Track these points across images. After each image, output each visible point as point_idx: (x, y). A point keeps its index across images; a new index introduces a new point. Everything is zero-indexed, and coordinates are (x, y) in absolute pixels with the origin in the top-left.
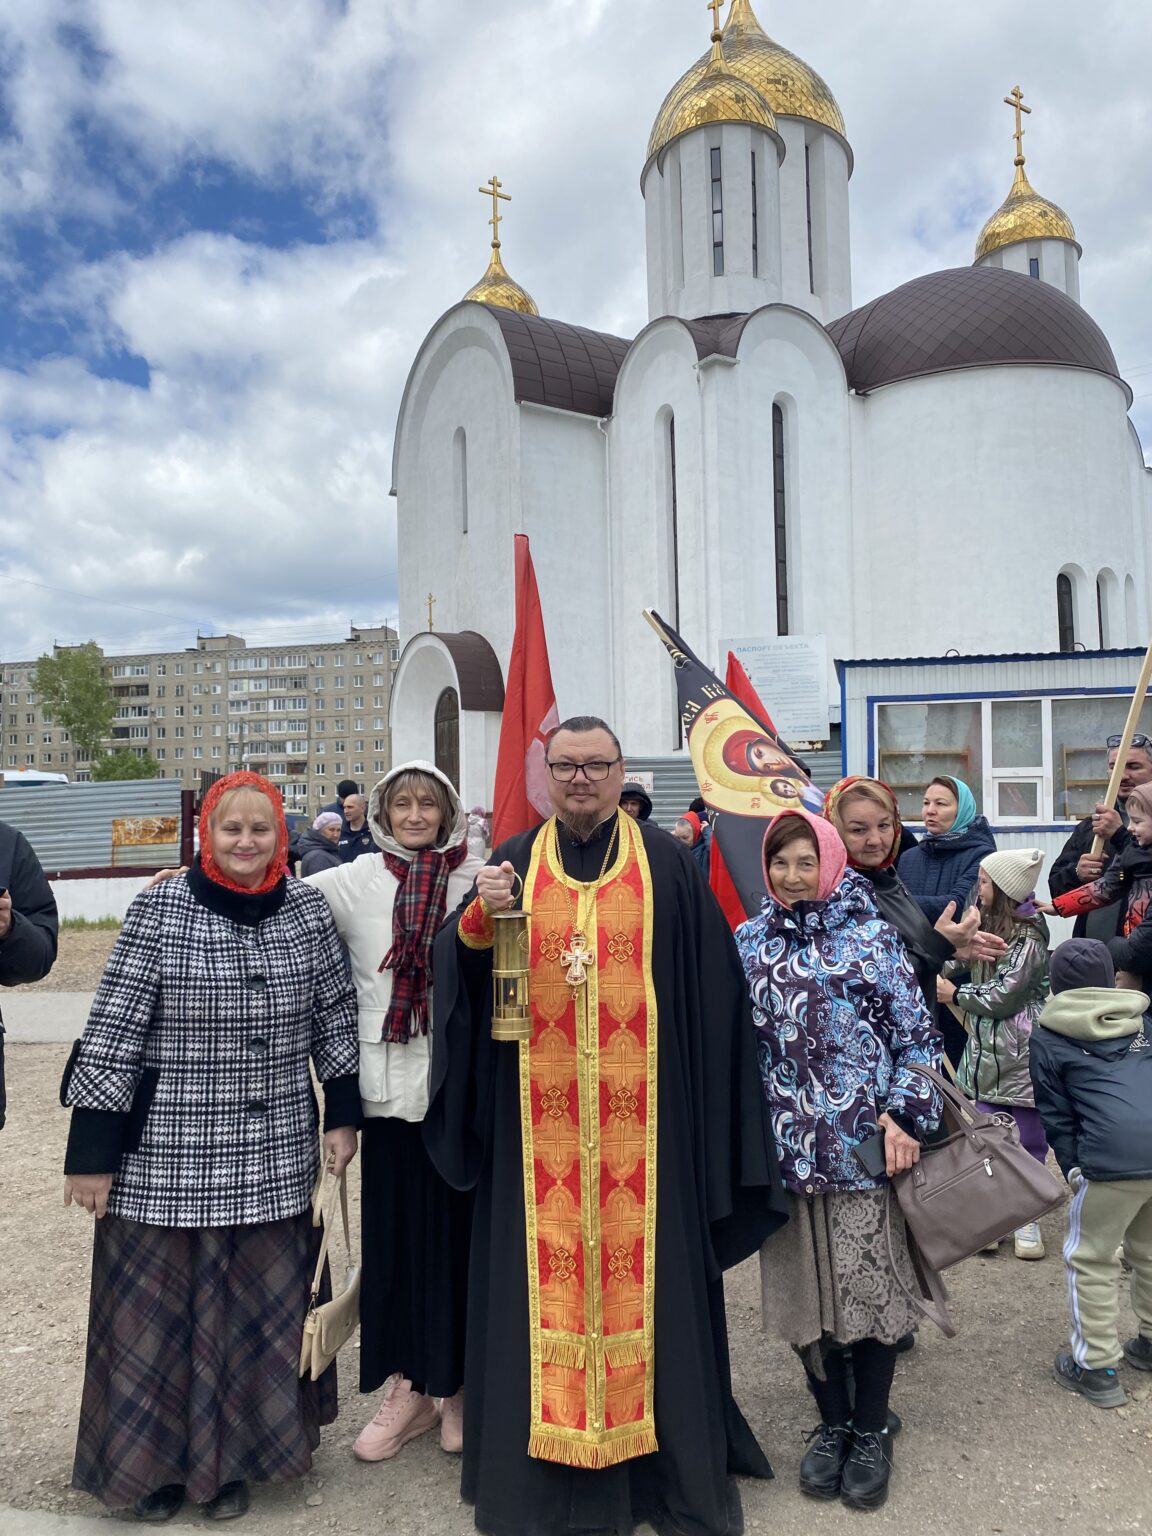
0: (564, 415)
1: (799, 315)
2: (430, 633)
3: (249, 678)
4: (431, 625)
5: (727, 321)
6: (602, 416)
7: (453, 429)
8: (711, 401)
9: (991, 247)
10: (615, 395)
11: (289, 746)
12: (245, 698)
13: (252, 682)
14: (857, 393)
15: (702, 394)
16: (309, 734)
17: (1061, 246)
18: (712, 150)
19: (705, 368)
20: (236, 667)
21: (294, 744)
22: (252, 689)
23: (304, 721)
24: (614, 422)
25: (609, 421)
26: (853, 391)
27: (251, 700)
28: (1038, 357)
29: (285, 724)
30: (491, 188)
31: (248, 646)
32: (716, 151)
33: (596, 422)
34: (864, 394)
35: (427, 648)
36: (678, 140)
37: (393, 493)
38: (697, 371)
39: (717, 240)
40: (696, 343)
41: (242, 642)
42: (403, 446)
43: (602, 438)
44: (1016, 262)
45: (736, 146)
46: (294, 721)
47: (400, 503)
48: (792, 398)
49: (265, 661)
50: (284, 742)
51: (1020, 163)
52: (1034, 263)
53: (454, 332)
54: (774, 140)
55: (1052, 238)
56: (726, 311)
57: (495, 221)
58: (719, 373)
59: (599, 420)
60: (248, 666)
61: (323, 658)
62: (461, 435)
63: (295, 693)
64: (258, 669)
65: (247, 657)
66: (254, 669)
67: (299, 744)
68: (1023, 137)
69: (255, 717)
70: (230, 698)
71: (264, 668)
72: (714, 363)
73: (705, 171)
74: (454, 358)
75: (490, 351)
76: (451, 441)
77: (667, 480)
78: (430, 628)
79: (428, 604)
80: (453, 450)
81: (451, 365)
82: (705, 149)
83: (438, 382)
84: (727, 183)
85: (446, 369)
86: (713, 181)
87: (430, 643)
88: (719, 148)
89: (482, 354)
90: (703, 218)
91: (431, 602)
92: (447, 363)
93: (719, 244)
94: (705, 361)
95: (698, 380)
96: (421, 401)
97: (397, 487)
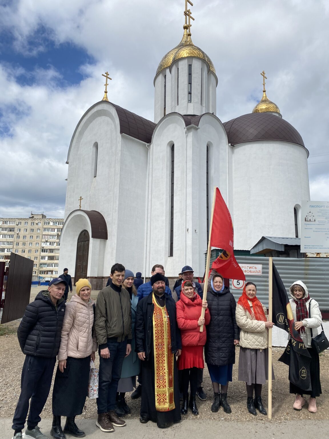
0: (136, 140)
1: (215, 118)
2: (80, 210)
4: (80, 207)
5: (193, 117)
6: (148, 143)
7: (93, 142)
8: (190, 139)
10: (152, 137)
11: (6, 250)
14: (231, 145)
15: (187, 136)
16: (13, 247)
18: (189, 65)
19: (188, 129)
21: (8, 250)
23: (12, 242)
24: (151, 146)
25: (150, 145)
29: (6, 243)
30: (106, 75)
33: (146, 145)
34: (233, 146)
35: (78, 215)
36: (178, 61)
37: (67, 163)
38: (186, 129)
40: (185, 121)
42: (72, 148)
43: (147, 150)
45: (197, 65)
46: (9, 242)
47: (70, 166)
48: (212, 143)
50: (4, 249)
51: (264, 91)
53: (97, 111)
56: (192, 114)
57: (106, 85)
58: (193, 131)
59: (147, 144)
61: (21, 222)
62: (96, 145)
63: (10, 233)
67: (9, 250)
68: (265, 85)
72: (192, 127)
73: (187, 71)
74: (95, 120)
75: (110, 118)
76: (92, 147)
77: (170, 165)
78: (80, 208)
79: (79, 200)
80: (93, 149)
81: (94, 122)
82: (187, 64)
83: (89, 127)
84: (193, 75)
85: (92, 123)
86: (189, 74)
87: (79, 214)
88: (191, 65)
89: (107, 119)
90: (186, 84)
91: (81, 199)
92: (92, 121)
93: (190, 93)
94: (188, 127)
95: (186, 133)
96: (82, 133)
97: (69, 161)
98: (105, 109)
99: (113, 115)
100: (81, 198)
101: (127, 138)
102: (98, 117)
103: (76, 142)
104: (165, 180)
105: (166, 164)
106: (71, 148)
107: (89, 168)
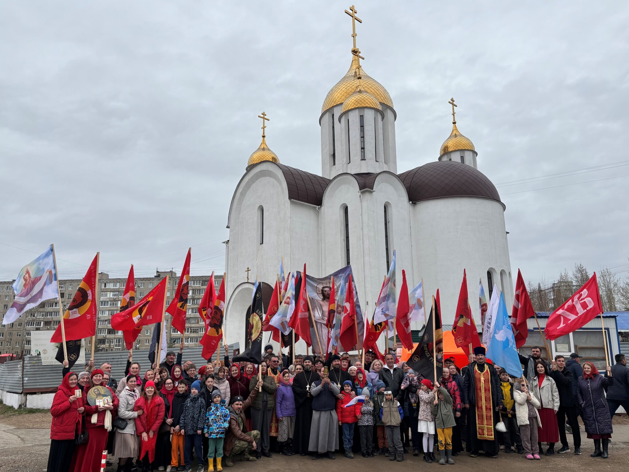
0: (305, 205)
1: (393, 175)
2: (248, 283)
3: (110, 292)
4: (248, 279)
5: (367, 176)
6: (318, 206)
7: (258, 205)
8: (365, 204)
9: (446, 151)
10: (323, 198)
12: (108, 300)
13: (112, 293)
14: (412, 203)
15: (361, 202)
17: (471, 153)
18: (360, 116)
19: (362, 193)
20: (105, 287)
22: (111, 296)
24: (323, 208)
25: (321, 208)
26: (411, 202)
27: (110, 301)
28: (477, 195)
30: (262, 116)
31: (110, 278)
32: (362, 117)
33: (316, 208)
34: (414, 203)
35: (246, 289)
36: (348, 111)
37: (228, 227)
38: (360, 193)
39: (362, 147)
40: (358, 184)
41: (107, 275)
42: (233, 210)
43: (318, 213)
44: (456, 158)
45: (369, 115)
47: (231, 231)
48: (390, 203)
49: (118, 284)
51: (454, 123)
52: (462, 158)
54: (381, 114)
55: (468, 150)
56: (366, 172)
57: (264, 128)
58: (367, 195)
60: (110, 286)
61: (144, 284)
62: (262, 209)
64: (115, 287)
65: (110, 282)
66: (113, 288)
68: (455, 115)
69: (112, 309)
70: (101, 300)
71: (118, 287)
72: (366, 191)
73: (358, 123)
74: (259, 180)
75: (276, 180)
76: (256, 210)
77: (344, 230)
78: (248, 281)
79: (246, 271)
80: (257, 214)
81: (257, 182)
82: (358, 116)
83: (251, 188)
84: (366, 128)
85: (255, 184)
86: (361, 126)
87: (247, 287)
88: (363, 116)
89: (272, 180)
90: (358, 139)
91: (248, 271)
92: (256, 181)
93: (363, 148)
94: (362, 191)
95: (360, 197)
96: (243, 194)
97: (230, 225)
98: (270, 170)
99: (280, 177)
100: (249, 269)
101: (295, 203)
102: (261, 177)
103: (237, 204)
104: (340, 247)
105: (339, 228)
106: (231, 210)
107: (255, 234)
